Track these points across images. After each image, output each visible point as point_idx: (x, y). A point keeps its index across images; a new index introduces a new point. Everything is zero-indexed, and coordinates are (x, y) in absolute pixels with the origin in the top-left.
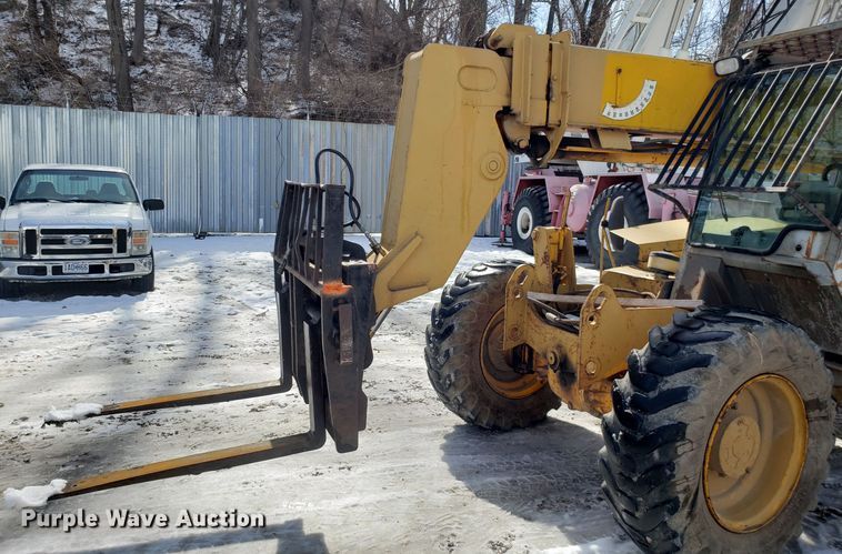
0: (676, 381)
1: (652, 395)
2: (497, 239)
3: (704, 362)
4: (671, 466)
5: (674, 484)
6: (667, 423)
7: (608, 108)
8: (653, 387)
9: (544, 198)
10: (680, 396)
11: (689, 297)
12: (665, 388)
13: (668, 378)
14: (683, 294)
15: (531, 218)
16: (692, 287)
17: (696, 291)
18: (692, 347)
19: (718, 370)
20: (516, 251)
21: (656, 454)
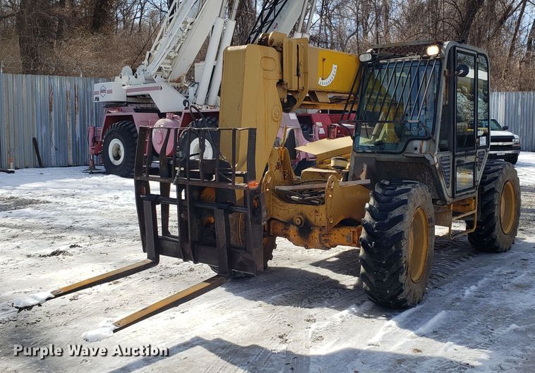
0: (396, 213)
1: (386, 221)
2: (87, 167)
3: (405, 202)
4: (401, 251)
5: (402, 260)
6: (396, 232)
7: (320, 80)
8: (386, 218)
9: (133, 130)
10: (400, 219)
11: (360, 179)
12: (391, 217)
13: (392, 213)
14: (355, 178)
15: (122, 148)
16: (360, 174)
17: (363, 175)
18: (397, 197)
19: (410, 205)
20: (111, 176)
21: (393, 248)
